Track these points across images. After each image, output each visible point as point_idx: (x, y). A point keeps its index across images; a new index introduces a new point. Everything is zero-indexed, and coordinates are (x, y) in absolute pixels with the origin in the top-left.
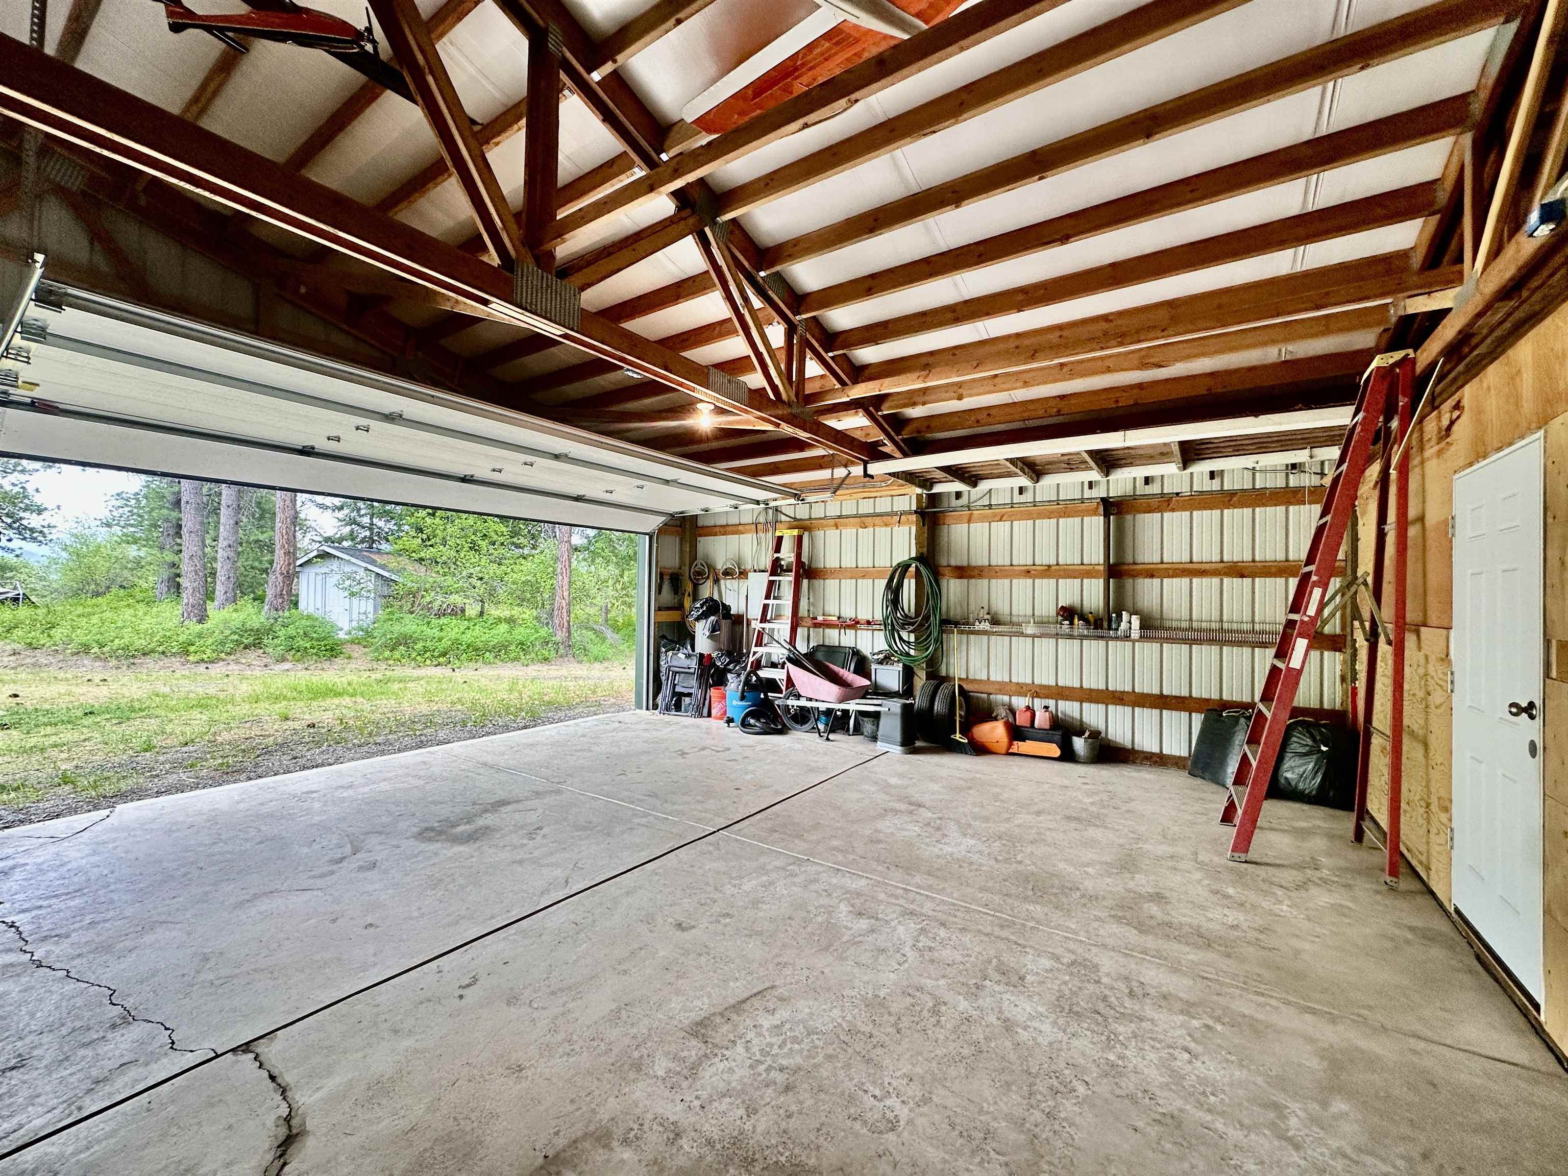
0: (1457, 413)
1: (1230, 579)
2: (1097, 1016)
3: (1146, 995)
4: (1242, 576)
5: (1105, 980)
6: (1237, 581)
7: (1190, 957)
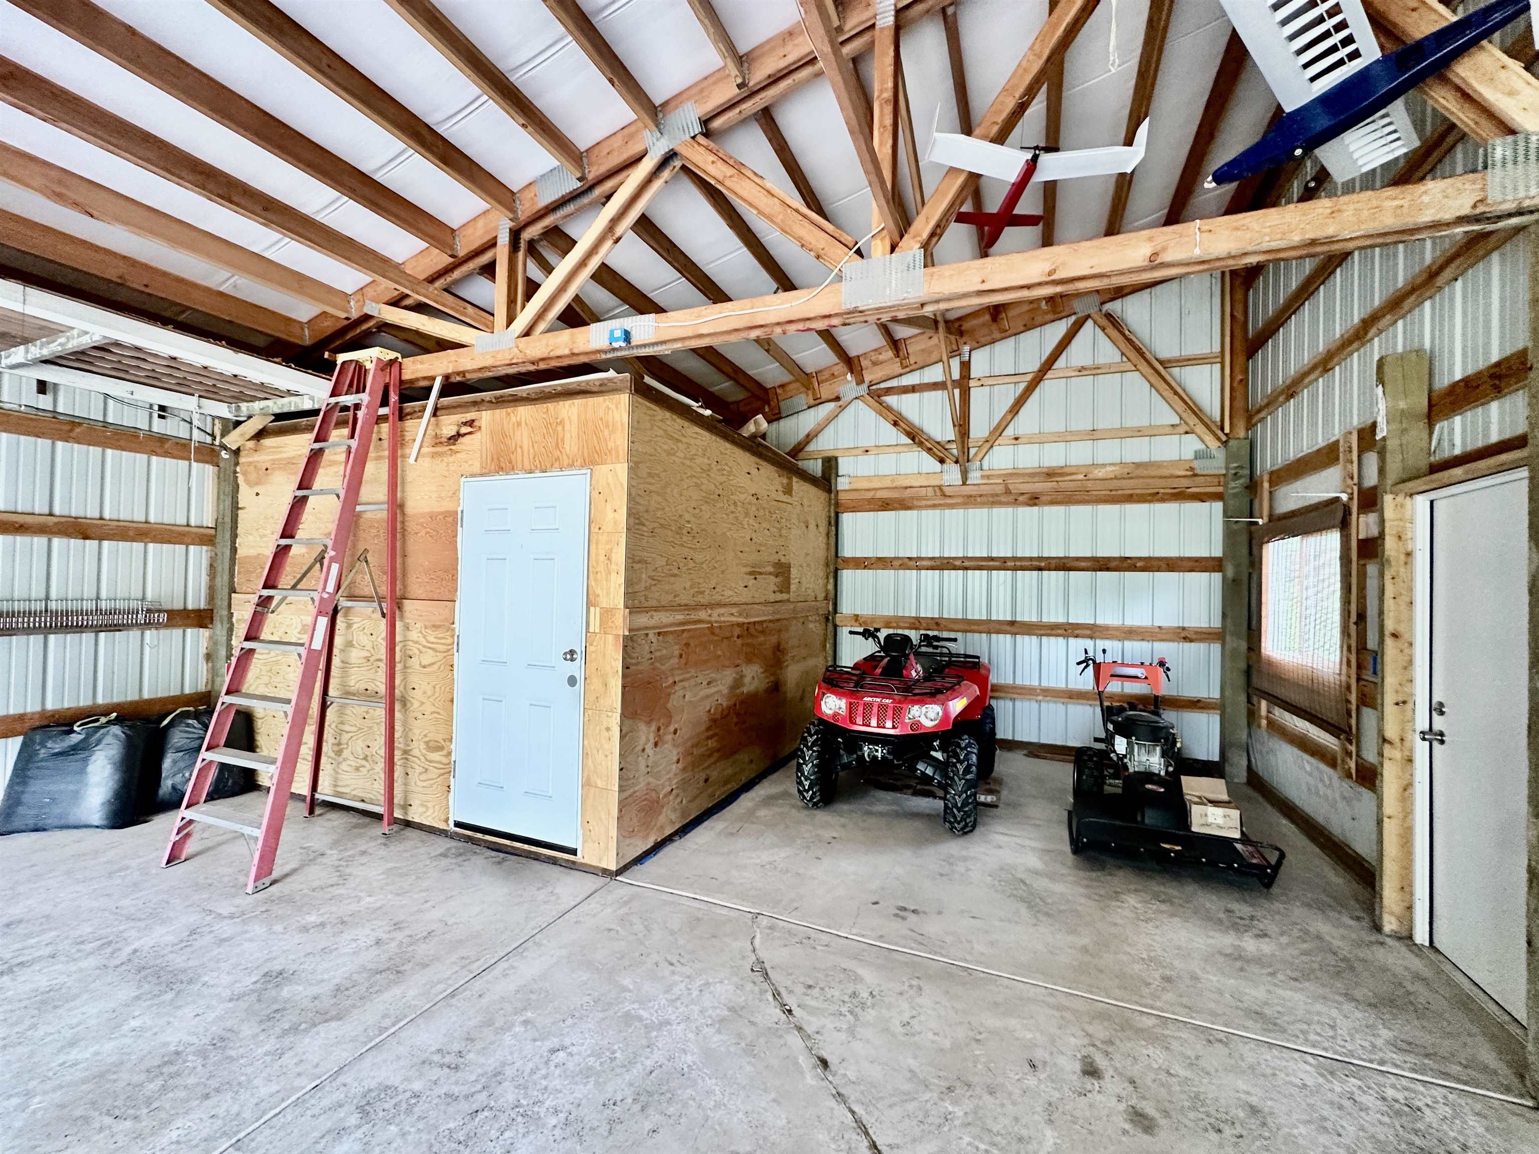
0: (468, 429)
1: (65, 540)
2: (481, 1116)
3: (460, 1054)
4: (86, 537)
5: (417, 1086)
6: (75, 543)
7: (412, 993)
